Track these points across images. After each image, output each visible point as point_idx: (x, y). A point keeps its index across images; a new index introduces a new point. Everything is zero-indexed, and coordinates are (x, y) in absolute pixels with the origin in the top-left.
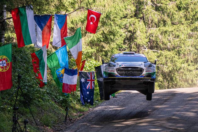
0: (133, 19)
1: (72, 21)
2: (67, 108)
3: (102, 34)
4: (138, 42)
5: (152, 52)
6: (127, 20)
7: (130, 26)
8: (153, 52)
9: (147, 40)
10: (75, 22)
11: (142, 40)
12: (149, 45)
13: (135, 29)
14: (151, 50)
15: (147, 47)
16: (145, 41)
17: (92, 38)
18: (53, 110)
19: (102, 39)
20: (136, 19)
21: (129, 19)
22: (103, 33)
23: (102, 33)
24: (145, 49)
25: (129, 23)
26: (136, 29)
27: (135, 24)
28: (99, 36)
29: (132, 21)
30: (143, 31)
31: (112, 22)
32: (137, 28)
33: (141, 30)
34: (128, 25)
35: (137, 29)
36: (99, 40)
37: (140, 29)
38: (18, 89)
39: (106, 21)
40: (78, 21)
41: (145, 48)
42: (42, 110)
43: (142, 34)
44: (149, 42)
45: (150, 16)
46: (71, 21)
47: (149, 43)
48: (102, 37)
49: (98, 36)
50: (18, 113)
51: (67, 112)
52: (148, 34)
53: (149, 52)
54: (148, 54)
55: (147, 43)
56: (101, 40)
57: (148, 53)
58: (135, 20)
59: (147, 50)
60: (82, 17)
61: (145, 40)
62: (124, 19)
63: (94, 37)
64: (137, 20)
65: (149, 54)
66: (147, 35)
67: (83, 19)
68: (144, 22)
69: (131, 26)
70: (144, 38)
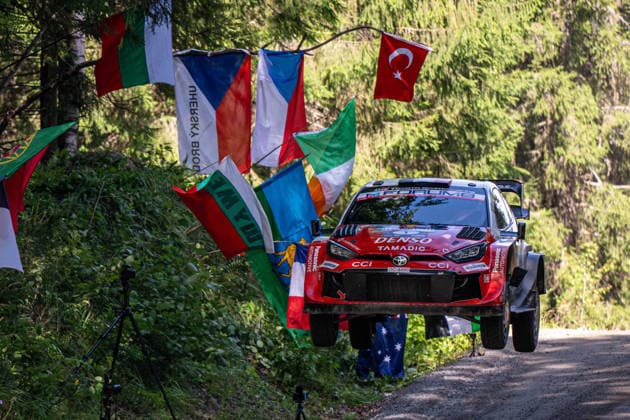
0: (551, 73)
1: (328, 77)
2: (299, 390)
3: (436, 124)
4: (569, 156)
5: (620, 193)
6: (531, 78)
7: (539, 98)
8: (624, 193)
9: (602, 150)
10: (337, 80)
11: (583, 150)
12: (607, 168)
13: (557, 109)
14: (615, 187)
15: (600, 175)
16: (593, 154)
17: (397, 138)
18: (250, 397)
19: (435, 145)
20: (562, 73)
21: (538, 70)
22: (440, 124)
23: (435, 121)
24: (593, 184)
25: (537, 86)
26: (561, 108)
27: (560, 91)
28: (425, 131)
29: (547, 79)
30: (586, 117)
31: (472, 83)
32: (568, 105)
33: (580, 113)
34: (533, 93)
35: (565, 108)
36: (422, 148)
37: (575, 110)
38: (123, 318)
39: (453, 78)
40: (347, 77)
41: (595, 180)
42: (208, 398)
43: (584, 127)
44: (610, 156)
45: (616, 61)
46: (324, 74)
47: (608, 162)
48: (434, 134)
49: (420, 131)
50: (123, 405)
51: (300, 407)
52: (606, 128)
53: (608, 194)
54: (604, 199)
55: (602, 161)
56: (431, 145)
57: (604, 196)
58: (556, 76)
59: (600, 186)
60: (365, 64)
61: (594, 150)
62: (518, 71)
63: (405, 134)
64: (565, 77)
65: (608, 198)
66: (600, 131)
67: (368, 69)
68: (593, 84)
69: (543, 99)
70: (590, 144)
